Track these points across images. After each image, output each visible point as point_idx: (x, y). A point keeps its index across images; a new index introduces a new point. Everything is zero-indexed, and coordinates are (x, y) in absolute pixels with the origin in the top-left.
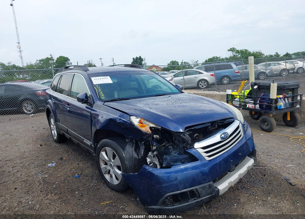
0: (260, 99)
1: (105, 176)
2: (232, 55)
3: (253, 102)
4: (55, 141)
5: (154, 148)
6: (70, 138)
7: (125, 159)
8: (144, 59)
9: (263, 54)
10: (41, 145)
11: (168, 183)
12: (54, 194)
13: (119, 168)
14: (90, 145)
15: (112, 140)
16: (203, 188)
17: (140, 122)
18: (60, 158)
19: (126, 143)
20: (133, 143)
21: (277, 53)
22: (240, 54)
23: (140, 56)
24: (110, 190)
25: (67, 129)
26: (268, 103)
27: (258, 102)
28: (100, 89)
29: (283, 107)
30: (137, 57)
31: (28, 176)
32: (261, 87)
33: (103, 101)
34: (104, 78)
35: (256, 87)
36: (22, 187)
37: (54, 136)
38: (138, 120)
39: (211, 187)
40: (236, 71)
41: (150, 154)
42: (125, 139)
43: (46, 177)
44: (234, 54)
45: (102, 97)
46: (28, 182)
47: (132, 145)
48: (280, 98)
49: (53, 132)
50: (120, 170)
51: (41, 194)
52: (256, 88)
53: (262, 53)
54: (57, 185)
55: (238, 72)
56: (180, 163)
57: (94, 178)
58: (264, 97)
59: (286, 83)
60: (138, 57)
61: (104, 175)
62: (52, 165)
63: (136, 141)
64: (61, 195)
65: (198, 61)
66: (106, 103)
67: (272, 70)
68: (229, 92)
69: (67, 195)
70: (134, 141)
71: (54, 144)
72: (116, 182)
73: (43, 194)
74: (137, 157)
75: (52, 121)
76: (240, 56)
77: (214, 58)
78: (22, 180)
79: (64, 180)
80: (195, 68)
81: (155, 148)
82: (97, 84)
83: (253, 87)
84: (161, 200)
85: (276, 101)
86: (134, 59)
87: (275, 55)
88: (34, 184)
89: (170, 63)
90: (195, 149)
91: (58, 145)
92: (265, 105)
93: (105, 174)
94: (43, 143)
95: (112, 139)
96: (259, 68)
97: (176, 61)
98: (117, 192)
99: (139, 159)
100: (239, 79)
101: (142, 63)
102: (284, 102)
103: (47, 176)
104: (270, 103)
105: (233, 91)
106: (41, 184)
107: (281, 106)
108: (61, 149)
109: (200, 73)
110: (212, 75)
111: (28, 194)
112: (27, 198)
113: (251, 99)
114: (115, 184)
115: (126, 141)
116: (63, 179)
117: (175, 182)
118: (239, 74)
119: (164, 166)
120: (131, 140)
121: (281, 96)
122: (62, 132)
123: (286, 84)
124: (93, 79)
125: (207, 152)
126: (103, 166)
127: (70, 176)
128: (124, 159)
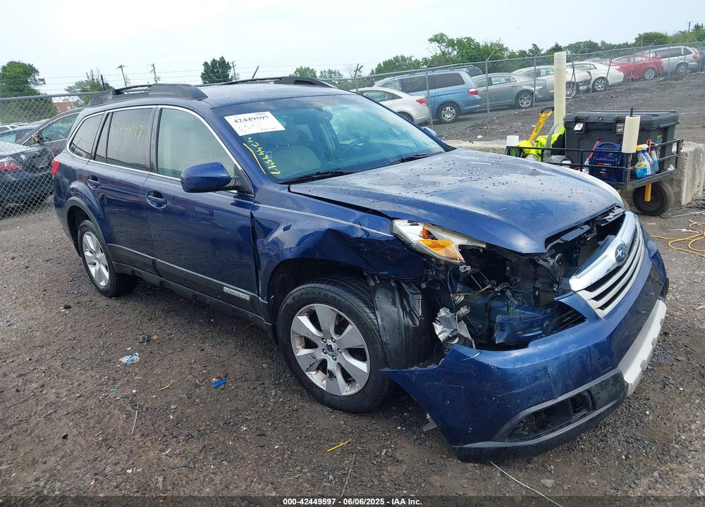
0: (593, 156)
1: (309, 376)
2: (439, 52)
3: (569, 162)
4: (104, 292)
5: (460, 298)
6: (161, 282)
7: (381, 330)
8: (231, 65)
9: (506, 49)
10: (67, 307)
11: (527, 384)
12: (181, 438)
13: (357, 353)
14: (248, 299)
15: (333, 285)
16: (603, 385)
17: (428, 235)
18: (144, 339)
19: (372, 292)
20: (391, 289)
21: (534, 45)
22: (456, 50)
23: (222, 58)
24: (329, 409)
25: (154, 262)
26: (614, 164)
27: (587, 163)
28: (260, 149)
29: (649, 173)
30: (214, 60)
31: (80, 397)
32: (591, 127)
33: (282, 180)
34: (259, 116)
35: (578, 127)
36: (82, 430)
37: (97, 280)
38: (419, 229)
39: (618, 382)
40: (470, 90)
41: (443, 313)
42: (365, 278)
43: (135, 395)
44: (443, 48)
45: (273, 170)
46: (90, 414)
47: (390, 295)
48: (643, 151)
49: (93, 270)
50: (363, 359)
51: (149, 444)
52: (580, 129)
53: (504, 46)
54: (178, 413)
55: (476, 93)
56: (538, 331)
57: (267, 382)
58: (604, 149)
59: (654, 115)
60: (218, 59)
61: (307, 374)
62: (133, 360)
63: (398, 283)
64: (204, 440)
65: (362, 67)
66: (294, 188)
67: (545, 87)
68: (513, 141)
69: (222, 439)
70: (393, 284)
71: (103, 302)
72: (347, 391)
73: (152, 443)
74: (411, 323)
75: (90, 241)
76: (455, 53)
77: (396, 59)
78: (70, 410)
79: (189, 398)
80: (377, 83)
81: (462, 298)
82: (249, 136)
83: (571, 127)
84: (507, 426)
85: (635, 157)
86: (206, 64)
87: (531, 51)
88: (111, 418)
89: (295, 73)
90: (575, 292)
91: (115, 303)
92: (605, 170)
93: (307, 370)
94: (69, 300)
95: (332, 281)
96: (518, 82)
97: (308, 68)
98: (352, 413)
99: (415, 329)
100: (478, 108)
101: (228, 75)
102: (651, 160)
103: (134, 391)
104: (619, 163)
105: (521, 138)
106: (129, 415)
107: (645, 170)
108: (130, 311)
109: (394, 97)
110: (421, 101)
111: (111, 447)
112: (114, 458)
113: (564, 157)
114: (345, 394)
115: (368, 285)
116: (184, 396)
117: (543, 381)
118: (477, 97)
119: (501, 341)
120: (385, 282)
121: (645, 146)
122: (128, 269)
123: (654, 118)
124: (230, 120)
125: (597, 298)
126: (301, 352)
127: (197, 386)
128: (379, 332)
